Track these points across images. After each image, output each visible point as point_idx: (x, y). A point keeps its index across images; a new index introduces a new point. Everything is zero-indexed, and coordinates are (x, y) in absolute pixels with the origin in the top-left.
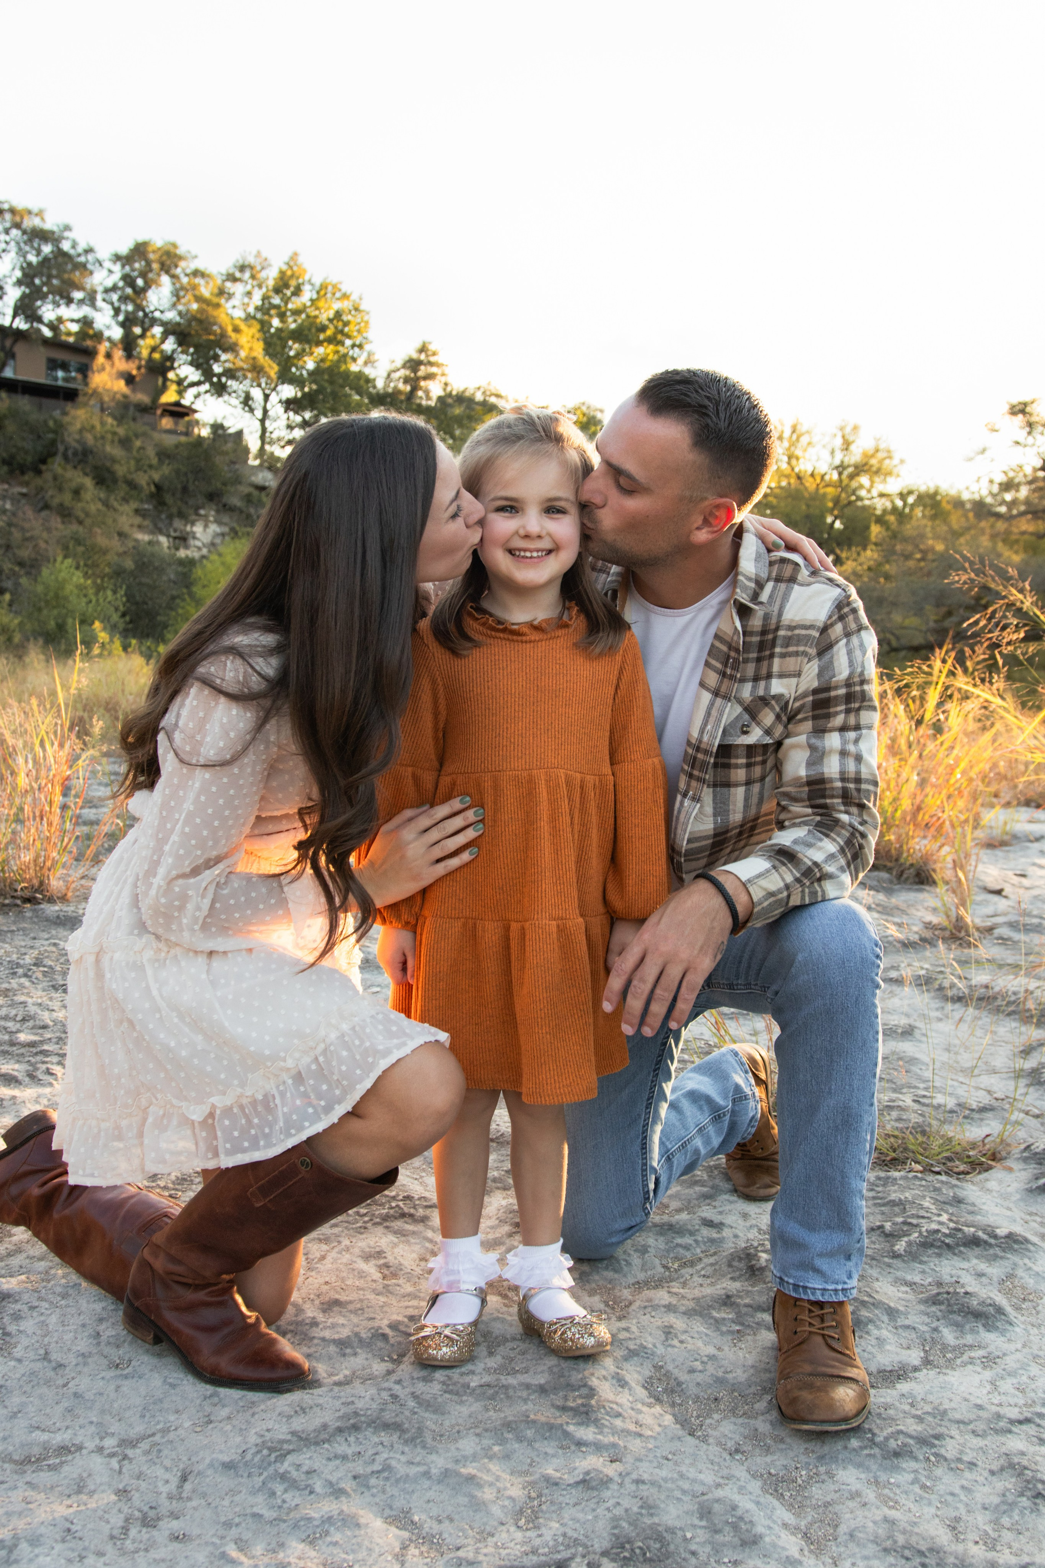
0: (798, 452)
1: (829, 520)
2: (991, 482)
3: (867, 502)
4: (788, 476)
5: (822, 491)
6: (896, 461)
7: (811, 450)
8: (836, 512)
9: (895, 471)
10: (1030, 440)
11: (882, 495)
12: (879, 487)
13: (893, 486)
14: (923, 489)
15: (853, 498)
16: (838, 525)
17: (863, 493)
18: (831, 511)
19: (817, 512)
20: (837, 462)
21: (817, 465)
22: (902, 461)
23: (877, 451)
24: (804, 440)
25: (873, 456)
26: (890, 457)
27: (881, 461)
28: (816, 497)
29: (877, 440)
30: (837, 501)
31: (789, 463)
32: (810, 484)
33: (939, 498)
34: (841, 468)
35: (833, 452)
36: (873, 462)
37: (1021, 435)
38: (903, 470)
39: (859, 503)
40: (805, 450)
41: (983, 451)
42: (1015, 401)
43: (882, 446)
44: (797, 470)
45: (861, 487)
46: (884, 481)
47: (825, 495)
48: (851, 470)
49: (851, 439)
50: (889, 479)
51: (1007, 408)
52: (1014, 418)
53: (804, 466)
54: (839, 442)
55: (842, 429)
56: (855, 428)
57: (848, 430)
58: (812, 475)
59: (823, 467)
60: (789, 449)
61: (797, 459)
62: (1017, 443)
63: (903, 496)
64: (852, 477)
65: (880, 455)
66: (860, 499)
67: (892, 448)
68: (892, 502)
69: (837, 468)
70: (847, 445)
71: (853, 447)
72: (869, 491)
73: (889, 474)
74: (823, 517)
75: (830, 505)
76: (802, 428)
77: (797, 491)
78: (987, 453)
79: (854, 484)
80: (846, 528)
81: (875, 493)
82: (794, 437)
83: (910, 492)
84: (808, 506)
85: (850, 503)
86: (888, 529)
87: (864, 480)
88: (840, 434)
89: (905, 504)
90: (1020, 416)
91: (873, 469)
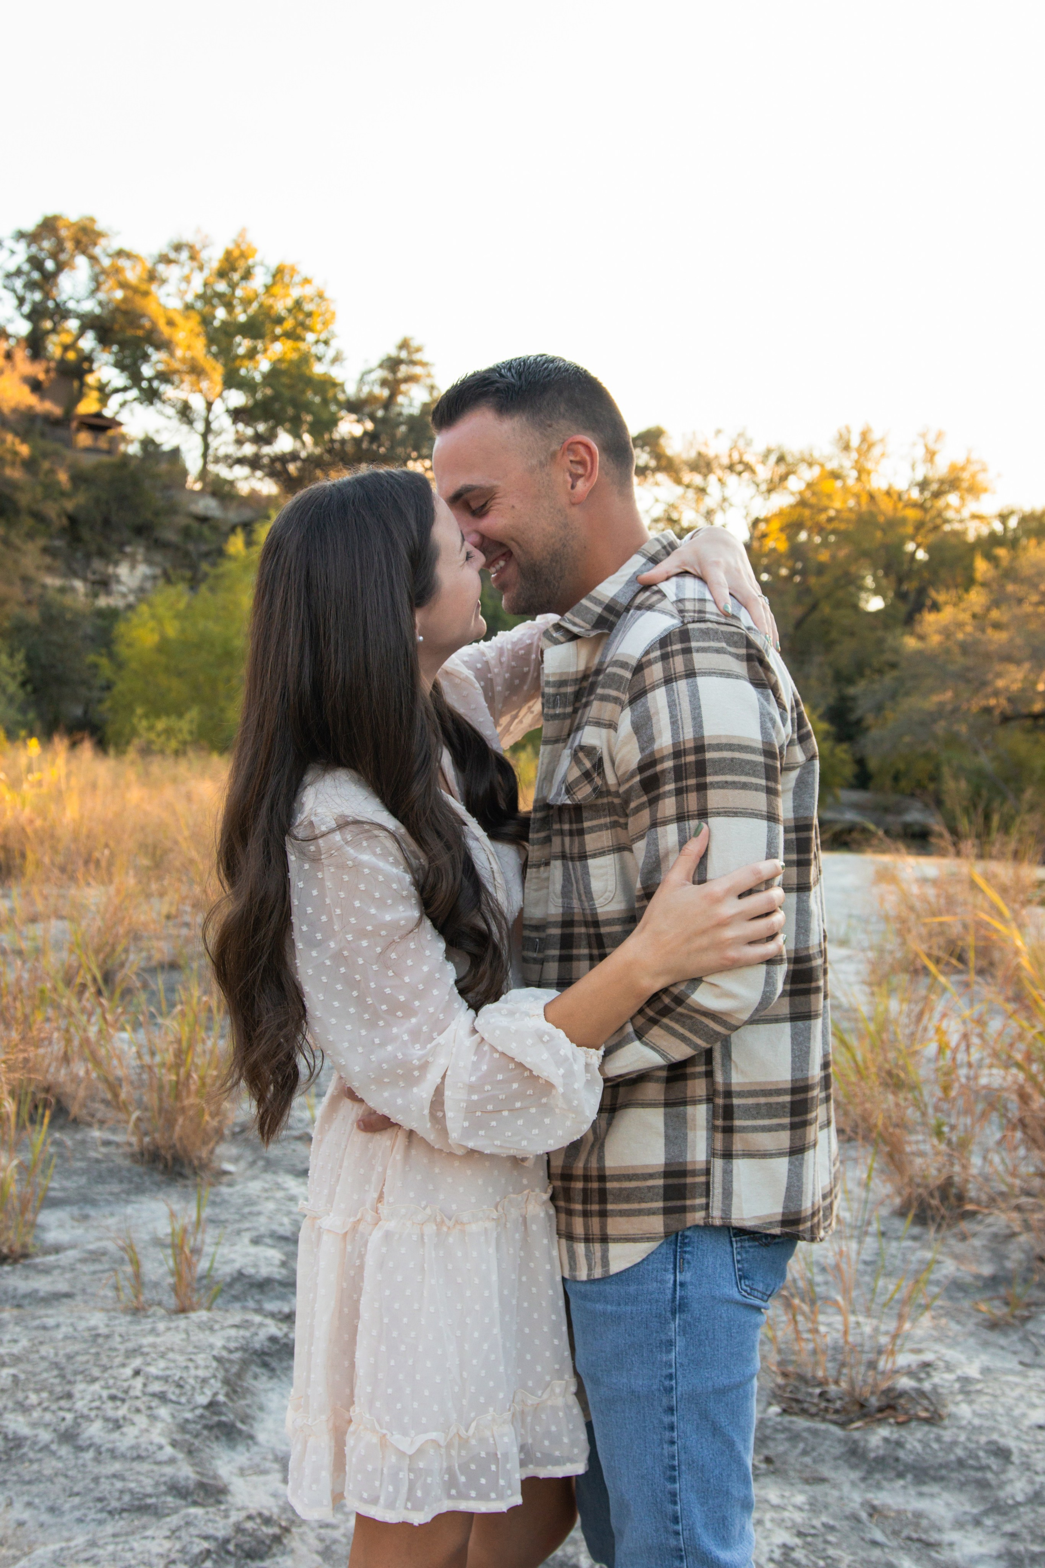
0: (869, 465)
1: (910, 547)
3: (957, 526)
4: (857, 496)
5: (900, 514)
7: (886, 464)
8: (920, 539)
9: (991, 487)
11: (974, 517)
12: (972, 506)
13: (991, 506)
14: (1028, 510)
15: (940, 521)
16: (922, 554)
17: (950, 514)
18: (913, 538)
19: (893, 538)
20: (919, 477)
21: (895, 481)
23: (968, 461)
24: (876, 451)
25: (964, 469)
26: (984, 470)
27: (973, 476)
28: (895, 522)
30: (919, 526)
31: (858, 477)
32: (887, 505)
34: (923, 485)
35: (913, 467)
36: (965, 475)
39: (948, 528)
40: (877, 463)
43: (974, 456)
44: (869, 487)
45: (948, 506)
46: (977, 498)
47: (903, 519)
48: (935, 487)
49: (936, 447)
50: (984, 497)
53: (878, 482)
54: (920, 452)
55: (923, 436)
56: (940, 436)
57: (931, 437)
58: (888, 493)
59: (902, 483)
60: (857, 462)
61: (869, 473)
63: (1003, 518)
64: (937, 495)
65: (974, 468)
66: (948, 522)
68: (991, 526)
69: (919, 484)
70: (931, 455)
71: (938, 459)
72: (958, 511)
73: (985, 490)
74: (902, 544)
75: (912, 530)
76: (875, 436)
77: (871, 513)
79: (941, 503)
81: (967, 514)
82: (864, 447)
83: (1012, 513)
84: (885, 534)
85: (936, 527)
86: (997, 565)
87: (952, 499)
88: (922, 442)
89: (1007, 528)
91: (965, 485)
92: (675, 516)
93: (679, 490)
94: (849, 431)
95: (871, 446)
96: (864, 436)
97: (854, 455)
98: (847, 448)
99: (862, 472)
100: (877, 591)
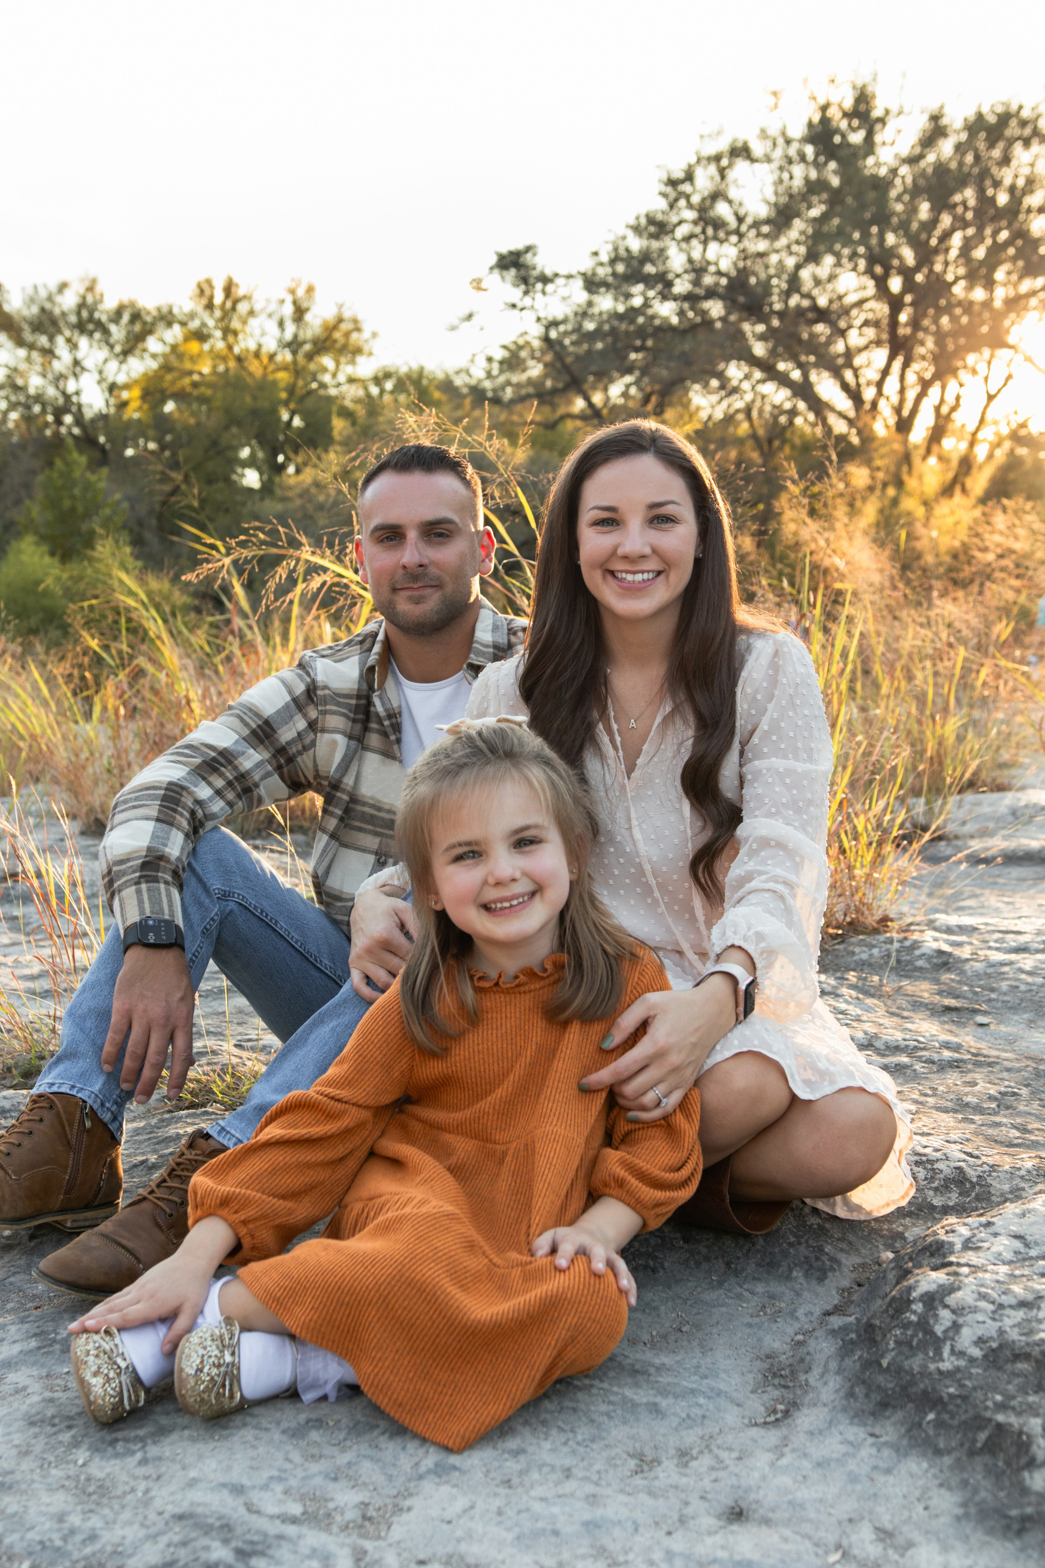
0: (235, 324)
1: (284, 414)
2: (490, 360)
3: (333, 392)
4: (224, 359)
5: (271, 377)
6: (366, 334)
7: (253, 322)
8: (292, 406)
9: (366, 349)
10: (527, 301)
11: (351, 380)
12: (348, 370)
13: (365, 368)
14: (403, 370)
15: (314, 385)
16: (297, 422)
17: (327, 378)
18: (286, 403)
19: (266, 405)
20: (288, 335)
21: (263, 341)
22: (374, 335)
23: (340, 320)
24: (243, 308)
25: (335, 327)
26: (358, 329)
27: (347, 334)
28: (265, 386)
29: (341, 306)
30: (291, 390)
31: (224, 338)
32: (255, 367)
33: (425, 382)
34: (294, 345)
35: (281, 324)
36: (337, 335)
37: (515, 294)
38: (376, 346)
39: (322, 392)
40: (244, 322)
41: (470, 317)
42: (504, 250)
43: (347, 314)
44: (237, 350)
45: (325, 370)
46: (353, 362)
47: (275, 383)
48: (307, 347)
49: (304, 305)
50: (360, 360)
51: (494, 260)
52: (505, 273)
53: (246, 343)
54: (288, 310)
55: (292, 292)
56: (310, 290)
57: (301, 292)
58: (257, 354)
59: (270, 345)
60: (222, 319)
61: (235, 333)
62: (514, 306)
63: (378, 381)
64: (310, 357)
65: (344, 327)
66: (323, 386)
67: (360, 317)
68: (366, 388)
69: (289, 345)
70: (300, 313)
71: (308, 317)
72: (334, 375)
73: (358, 351)
74: (275, 412)
75: (284, 395)
76: (241, 292)
77: (238, 377)
78: (474, 319)
79: (312, 367)
80: (308, 425)
81: (342, 378)
82: (229, 304)
83: (388, 375)
84: (255, 398)
85: (310, 393)
86: (354, 423)
87: (327, 361)
88: (289, 299)
89: (382, 391)
90: (513, 272)
91: (338, 346)
92: (20, 382)
93: (22, 353)
94: (212, 287)
95: (236, 302)
96: (228, 290)
97: (218, 313)
98: (210, 306)
99: (228, 332)
100: (251, 462)
